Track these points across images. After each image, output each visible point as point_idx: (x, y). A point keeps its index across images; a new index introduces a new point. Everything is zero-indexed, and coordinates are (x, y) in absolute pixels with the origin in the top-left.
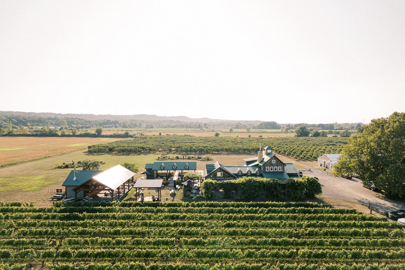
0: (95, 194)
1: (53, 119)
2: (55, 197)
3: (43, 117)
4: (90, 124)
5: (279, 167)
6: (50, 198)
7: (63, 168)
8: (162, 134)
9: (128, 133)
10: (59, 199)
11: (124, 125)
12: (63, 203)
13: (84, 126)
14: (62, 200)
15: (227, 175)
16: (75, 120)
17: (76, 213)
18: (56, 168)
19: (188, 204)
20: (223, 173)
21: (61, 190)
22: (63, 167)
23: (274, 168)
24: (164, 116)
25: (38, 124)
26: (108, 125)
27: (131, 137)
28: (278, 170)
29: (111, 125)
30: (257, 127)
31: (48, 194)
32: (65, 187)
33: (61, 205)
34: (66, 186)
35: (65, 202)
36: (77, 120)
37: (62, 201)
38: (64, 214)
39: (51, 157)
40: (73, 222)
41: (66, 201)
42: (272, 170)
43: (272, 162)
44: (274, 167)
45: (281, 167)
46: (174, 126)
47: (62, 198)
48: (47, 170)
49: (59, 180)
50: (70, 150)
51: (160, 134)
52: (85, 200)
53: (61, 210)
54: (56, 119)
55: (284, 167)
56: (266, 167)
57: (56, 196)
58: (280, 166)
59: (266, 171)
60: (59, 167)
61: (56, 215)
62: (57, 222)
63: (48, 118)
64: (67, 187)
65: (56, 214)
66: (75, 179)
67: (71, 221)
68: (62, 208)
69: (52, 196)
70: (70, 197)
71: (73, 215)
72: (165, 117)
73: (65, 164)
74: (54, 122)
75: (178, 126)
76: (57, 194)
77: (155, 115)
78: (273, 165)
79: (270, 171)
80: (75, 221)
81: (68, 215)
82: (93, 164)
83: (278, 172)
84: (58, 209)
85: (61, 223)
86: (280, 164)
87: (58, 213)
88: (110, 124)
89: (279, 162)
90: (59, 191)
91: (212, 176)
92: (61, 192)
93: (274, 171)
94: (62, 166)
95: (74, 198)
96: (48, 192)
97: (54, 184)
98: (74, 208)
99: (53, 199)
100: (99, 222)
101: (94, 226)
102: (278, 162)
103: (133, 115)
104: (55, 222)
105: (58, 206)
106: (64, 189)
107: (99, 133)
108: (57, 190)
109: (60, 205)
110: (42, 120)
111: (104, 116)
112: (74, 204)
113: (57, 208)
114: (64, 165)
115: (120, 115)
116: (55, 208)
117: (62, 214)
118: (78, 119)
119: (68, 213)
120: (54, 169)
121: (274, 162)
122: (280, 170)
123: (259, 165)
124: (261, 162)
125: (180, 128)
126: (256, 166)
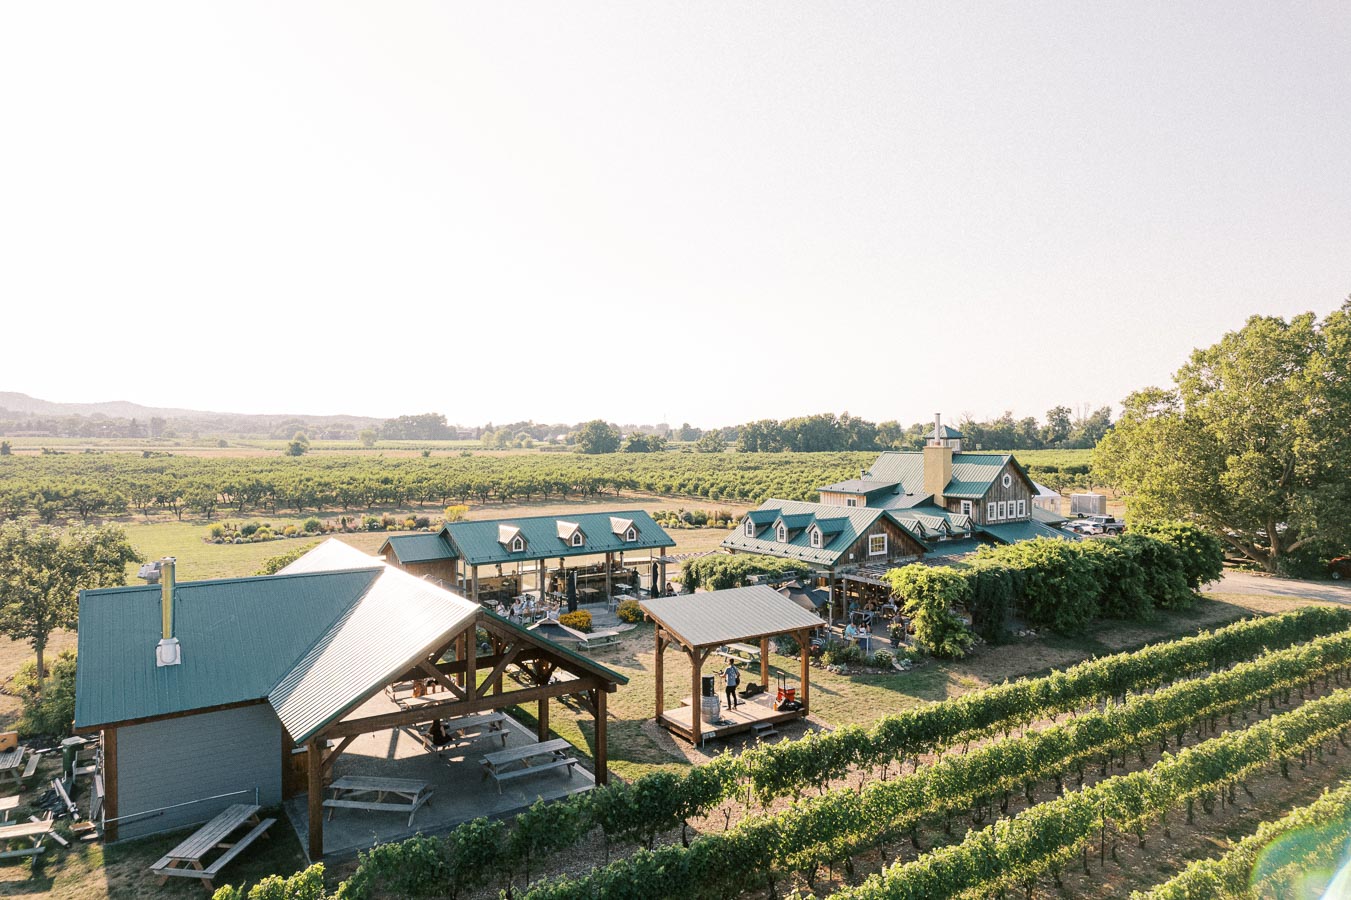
5: (1019, 502)
15: (900, 543)
20: (889, 536)
23: (1008, 507)
28: (1016, 516)
30: (377, 432)
42: (1001, 513)
43: (1004, 485)
44: (1009, 502)
45: (1024, 501)
55: (1031, 499)
56: (989, 504)
58: (1021, 499)
59: (989, 519)
66: (169, 652)
78: (1006, 496)
79: (999, 517)
83: (1017, 522)
86: (1021, 489)
89: (1019, 480)
91: (851, 557)
93: (1009, 517)
102: (1017, 482)
121: (1007, 481)
122: (1023, 515)
123: (940, 501)
124: (949, 486)
125: (32, 436)
126: (928, 504)
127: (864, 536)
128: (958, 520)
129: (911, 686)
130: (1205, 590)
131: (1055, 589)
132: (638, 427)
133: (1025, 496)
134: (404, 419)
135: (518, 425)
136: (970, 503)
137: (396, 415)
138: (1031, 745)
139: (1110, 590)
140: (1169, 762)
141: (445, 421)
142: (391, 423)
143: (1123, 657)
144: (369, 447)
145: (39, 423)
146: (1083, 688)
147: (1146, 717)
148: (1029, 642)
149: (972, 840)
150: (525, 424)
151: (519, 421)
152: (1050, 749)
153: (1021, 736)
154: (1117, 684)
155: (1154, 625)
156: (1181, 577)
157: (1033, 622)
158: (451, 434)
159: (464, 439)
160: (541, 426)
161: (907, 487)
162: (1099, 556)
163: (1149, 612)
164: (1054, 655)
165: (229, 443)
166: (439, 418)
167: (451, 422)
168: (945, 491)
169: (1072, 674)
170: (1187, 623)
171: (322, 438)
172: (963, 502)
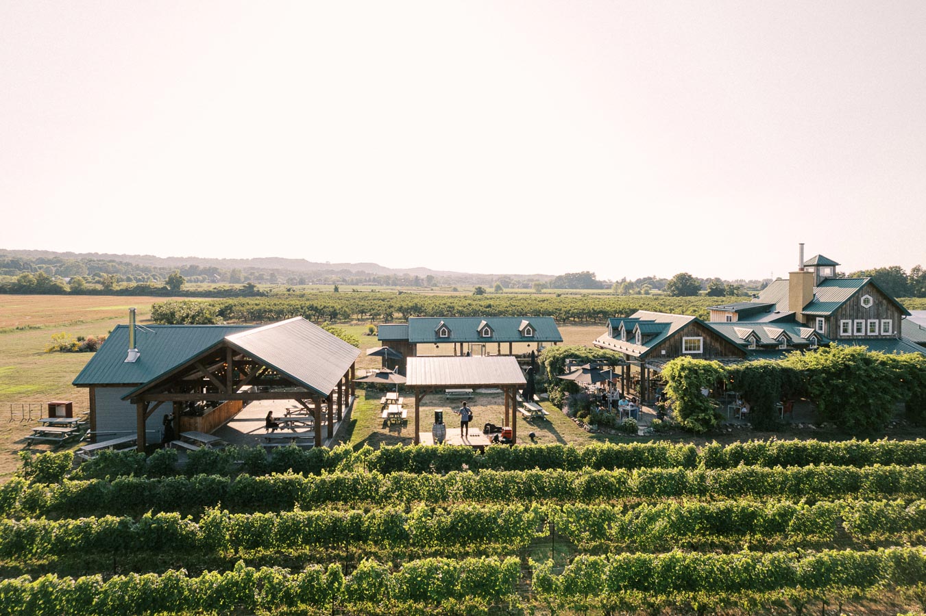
0: (220, 422)
1: (49, 262)
2: (43, 438)
3: (25, 258)
4: (146, 274)
5: (883, 321)
6: (15, 443)
7: (77, 352)
8: (342, 288)
9: (254, 286)
10: (58, 443)
11: (232, 277)
12: (77, 462)
13: (132, 277)
14: (76, 448)
15: (717, 345)
16: (110, 264)
17: (161, 515)
18: (52, 351)
19: (692, 451)
20: (704, 339)
21: (69, 407)
22: (76, 349)
23: (869, 325)
24: (325, 262)
25: (11, 271)
26: (195, 277)
27: (262, 295)
28: (880, 333)
29: (200, 278)
30: (550, 284)
31: (13, 425)
32: (87, 390)
33: (69, 472)
34: (92, 386)
35: (87, 457)
36: (114, 264)
37: (75, 452)
38: (88, 525)
39: (39, 328)
40: (153, 579)
41: (92, 453)
42: (859, 330)
43: (862, 304)
44: (869, 321)
45: (891, 321)
46: (355, 281)
47: (72, 441)
48: (18, 355)
49: (62, 379)
50: (96, 317)
51: (336, 289)
52: (186, 445)
53: (63, 495)
54: (59, 261)
55: (900, 320)
56: (842, 321)
57: (43, 434)
58: (887, 318)
59: (842, 334)
60: (64, 349)
61: (31, 534)
62: (36, 584)
63: (37, 259)
64: (97, 390)
65: (32, 522)
66: (132, 356)
67: (137, 577)
68: (74, 486)
69: (28, 435)
70: (114, 436)
71: (147, 530)
72: (328, 264)
73: (83, 339)
74: (54, 269)
75: (366, 281)
76: (51, 425)
77: (303, 259)
78: (865, 314)
79: (855, 334)
80: (170, 572)
81: (108, 532)
82: (193, 317)
83: (882, 339)
84: (49, 493)
85: (64, 592)
86: (887, 309)
87: (43, 521)
88: (199, 275)
89: (884, 301)
90: (63, 411)
91: (663, 352)
92: (69, 414)
93: (869, 334)
94: (74, 345)
95: (135, 437)
96: (12, 420)
97: (42, 392)
98: (141, 484)
99: (29, 445)
100: (335, 575)
101: (303, 602)
102: (881, 303)
103: (250, 259)
104: (16, 589)
105: (48, 474)
106: (81, 401)
107: (175, 286)
108: (53, 409)
109: (63, 469)
110: (22, 264)
111: (181, 259)
112: (138, 462)
113: (41, 486)
114: (81, 344)
115: (220, 258)
116: (30, 487)
117: (72, 523)
118: (117, 263)
119: (109, 518)
120: (46, 353)
121: (866, 301)
122: (890, 333)
123: (800, 318)
124: (811, 305)
125: (370, 285)
126: (787, 320)
127: (677, 337)
128: (806, 333)
132: (747, 281)
133: (893, 316)
134: (568, 276)
135: (645, 279)
136: (823, 319)
137: (563, 273)
141: (595, 276)
142: (560, 278)
144: (539, 292)
145: (374, 278)
150: (650, 278)
151: (646, 277)
158: (600, 285)
159: (607, 288)
160: (662, 280)
165: (459, 289)
166: (591, 275)
167: (599, 278)
168: (804, 309)
171: (518, 287)
172: (818, 319)
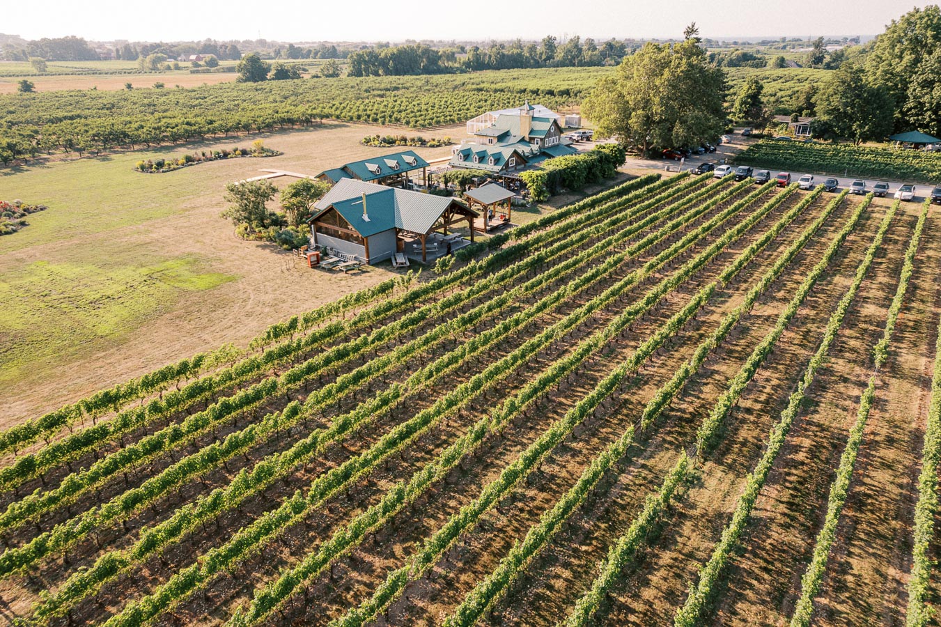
5: (556, 137)
15: (519, 161)
20: (516, 158)
44: (553, 138)
55: (560, 135)
66: (366, 217)
78: (551, 136)
79: (549, 144)
83: (556, 145)
93: (552, 144)
102: (555, 129)
121: (552, 129)
122: (557, 142)
123: (527, 139)
124: (531, 132)
126: (522, 140)
127: (508, 160)
128: (535, 147)
129: (534, 210)
130: (619, 169)
131: (573, 175)
136: (539, 139)
138: (575, 222)
139: (589, 173)
140: (606, 222)
143: (594, 197)
146: (583, 207)
147: (600, 213)
148: (564, 194)
149: (569, 239)
152: (579, 222)
153: (573, 219)
154: (592, 205)
155: (602, 184)
156: (611, 166)
157: (564, 187)
161: (513, 132)
162: (586, 162)
163: (601, 180)
164: (572, 198)
168: (529, 134)
169: (581, 203)
170: (612, 183)
172: (536, 139)
